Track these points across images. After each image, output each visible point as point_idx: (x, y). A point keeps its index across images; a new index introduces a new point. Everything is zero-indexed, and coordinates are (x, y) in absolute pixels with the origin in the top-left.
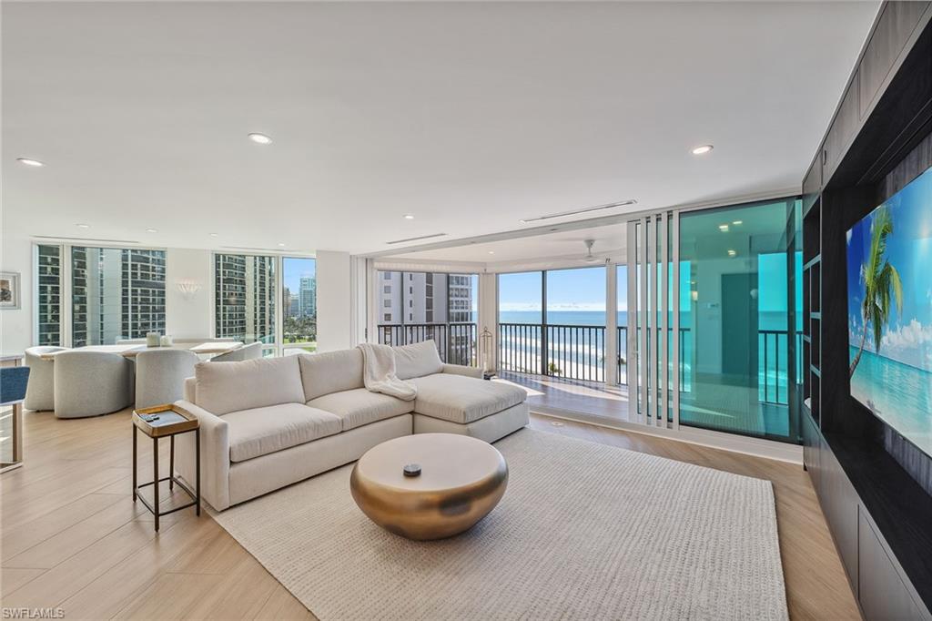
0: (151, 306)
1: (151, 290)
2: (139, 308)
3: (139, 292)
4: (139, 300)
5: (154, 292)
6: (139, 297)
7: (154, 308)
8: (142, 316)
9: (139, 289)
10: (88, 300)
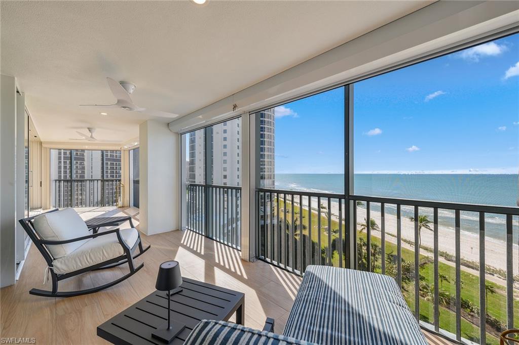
0: (115, 171)
1: (115, 163)
2: (109, 172)
3: (109, 164)
4: (109, 168)
5: (116, 164)
6: (109, 167)
7: (116, 172)
8: (111, 176)
9: (109, 162)
10: (86, 168)
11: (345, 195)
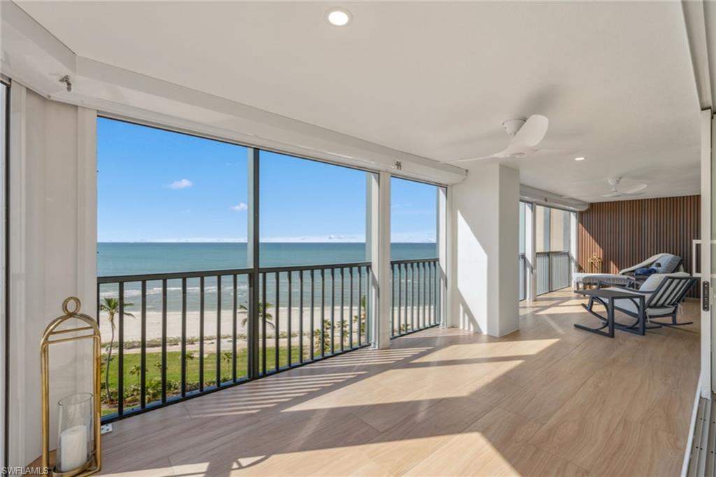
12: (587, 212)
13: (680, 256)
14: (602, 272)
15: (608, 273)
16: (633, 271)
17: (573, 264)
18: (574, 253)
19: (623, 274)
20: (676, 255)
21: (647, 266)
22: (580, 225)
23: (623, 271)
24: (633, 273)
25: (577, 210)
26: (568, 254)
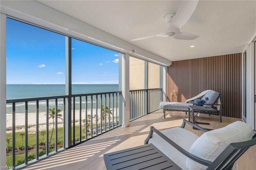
11: (69, 96)
12: (171, 66)
13: (219, 92)
14: (178, 102)
15: (181, 102)
16: (193, 101)
17: (164, 96)
18: (164, 90)
19: (188, 102)
20: (217, 92)
21: (200, 98)
22: (167, 74)
23: (187, 101)
24: (192, 102)
25: (166, 65)
26: (162, 90)
